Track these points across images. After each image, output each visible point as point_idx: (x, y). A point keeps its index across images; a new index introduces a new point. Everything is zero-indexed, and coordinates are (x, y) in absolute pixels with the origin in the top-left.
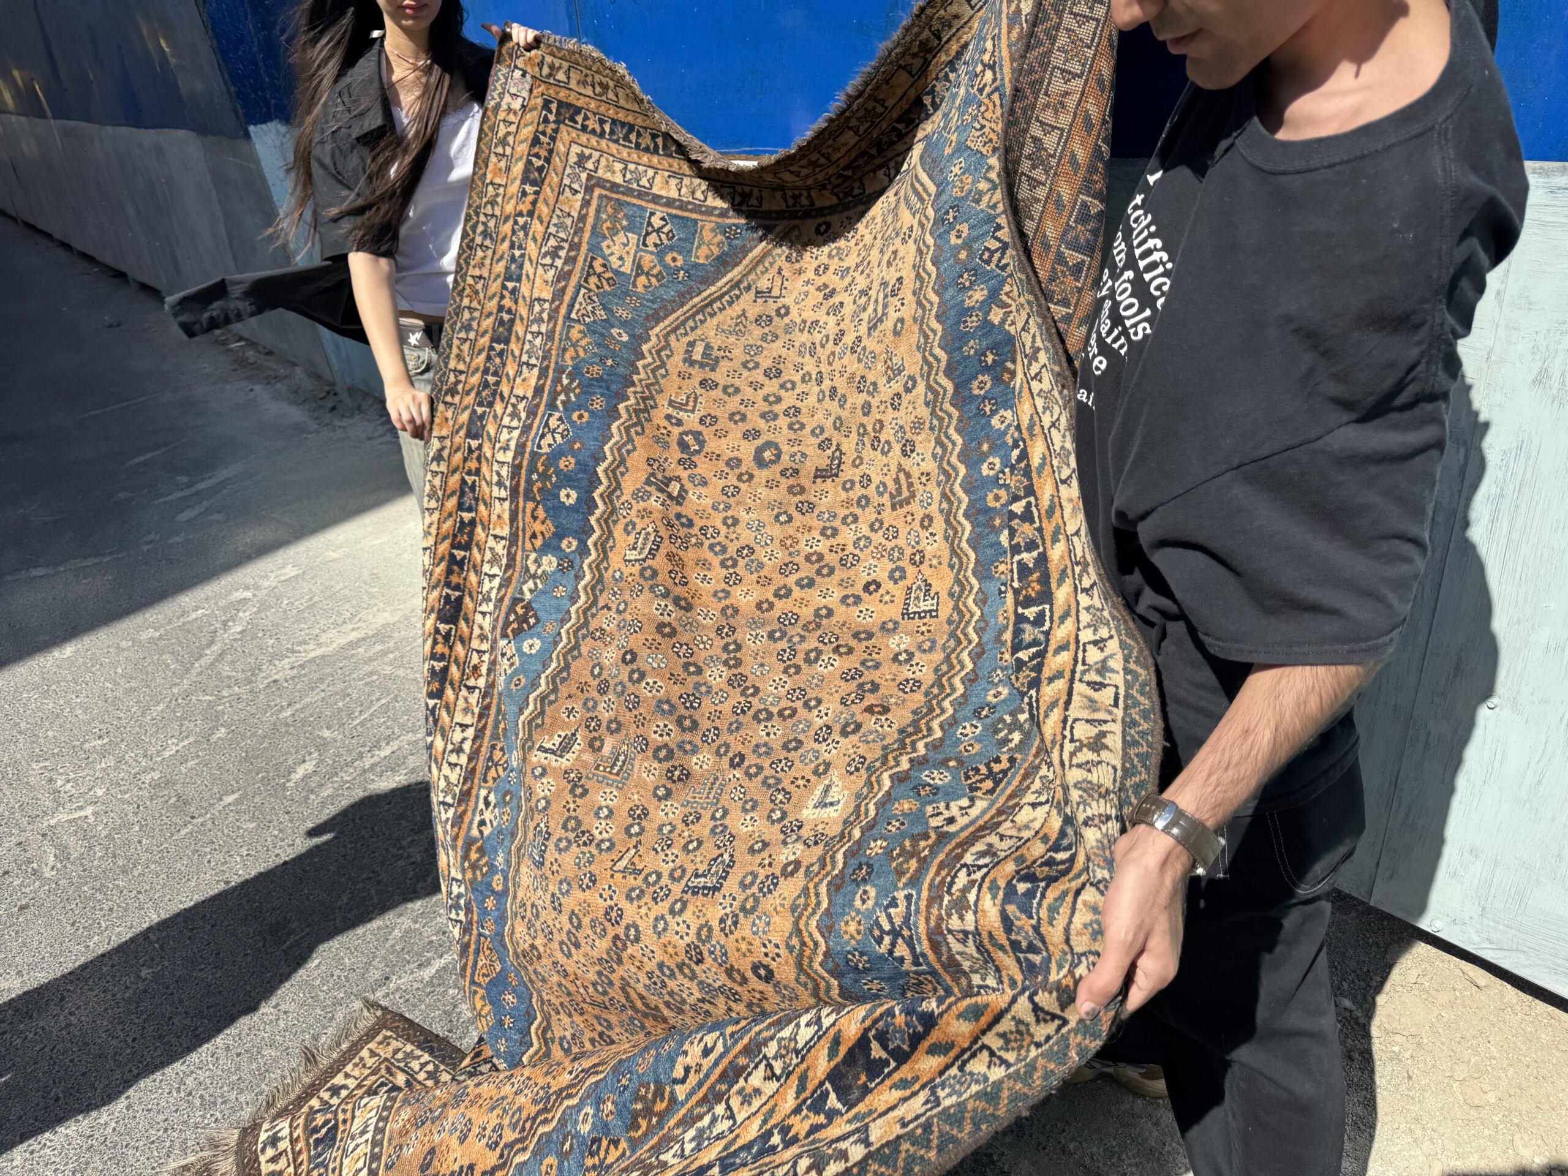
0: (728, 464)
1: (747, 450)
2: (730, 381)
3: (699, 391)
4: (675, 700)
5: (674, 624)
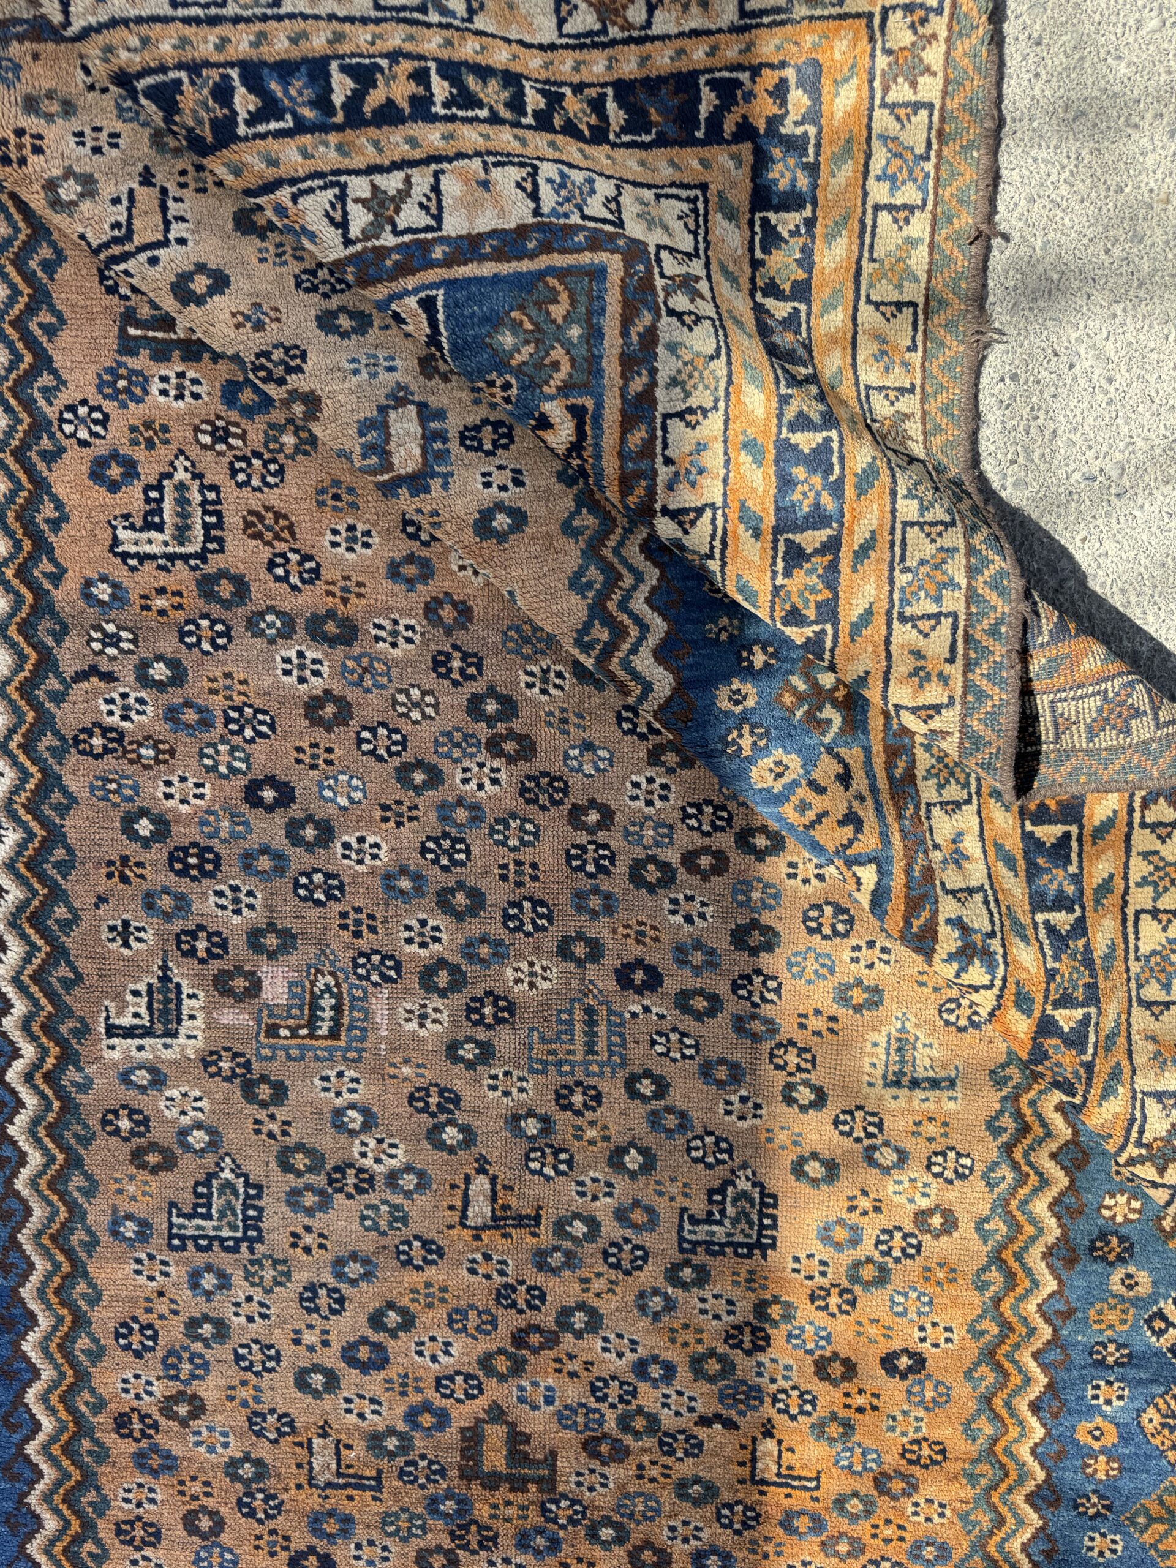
4: (415, 861)
5: (337, 688)
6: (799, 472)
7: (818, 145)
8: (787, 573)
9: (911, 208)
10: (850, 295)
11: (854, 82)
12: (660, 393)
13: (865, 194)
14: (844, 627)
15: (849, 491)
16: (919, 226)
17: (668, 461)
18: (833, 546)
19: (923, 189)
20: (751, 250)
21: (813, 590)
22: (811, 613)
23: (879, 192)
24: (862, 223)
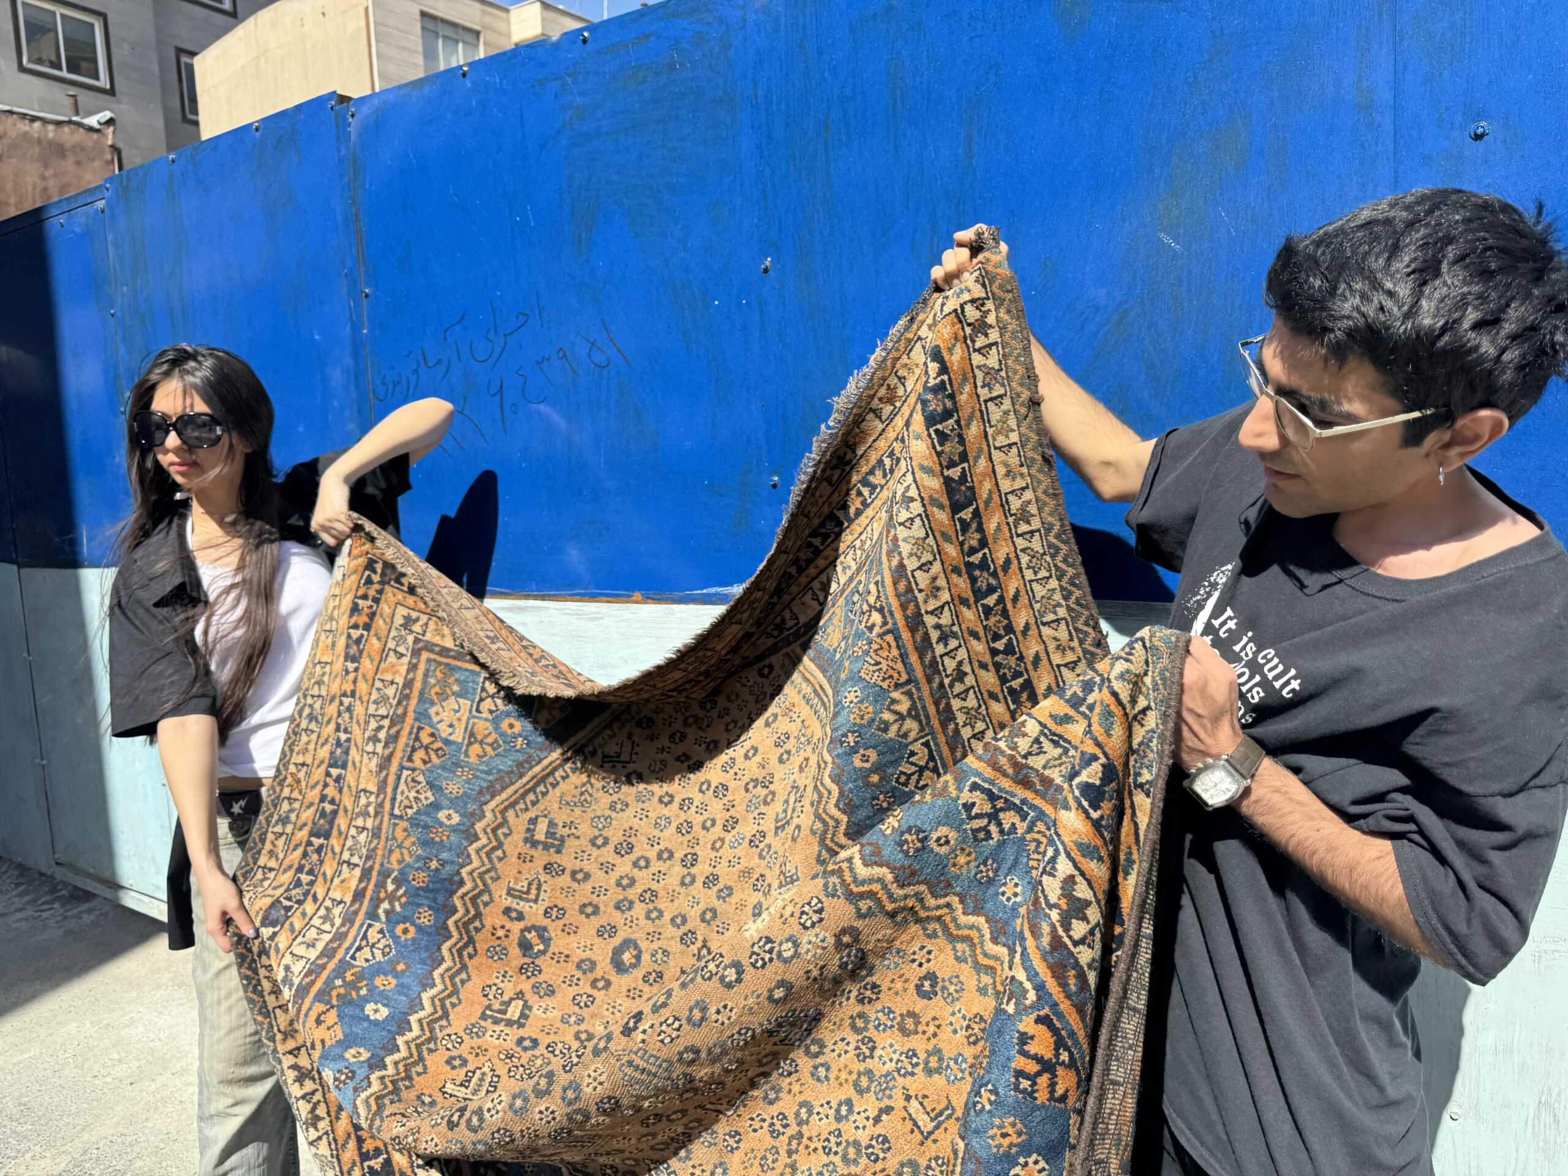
0: (578, 967)
1: (602, 951)
2: (578, 864)
3: (543, 877)
6: (977, 573)
7: (951, 383)
8: (987, 619)
9: (1000, 396)
10: (985, 448)
11: (958, 345)
12: (905, 562)
13: (978, 397)
14: (1019, 634)
15: (1001, 574)
16: (1007, 404)
17: (920, 591)
18: (1001, 600)
19: (1003, 385)
20: (934, 447)
21: (999, 622)
22: (1002, 632)
23: (984, 393)
24: (981, 411)
